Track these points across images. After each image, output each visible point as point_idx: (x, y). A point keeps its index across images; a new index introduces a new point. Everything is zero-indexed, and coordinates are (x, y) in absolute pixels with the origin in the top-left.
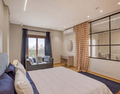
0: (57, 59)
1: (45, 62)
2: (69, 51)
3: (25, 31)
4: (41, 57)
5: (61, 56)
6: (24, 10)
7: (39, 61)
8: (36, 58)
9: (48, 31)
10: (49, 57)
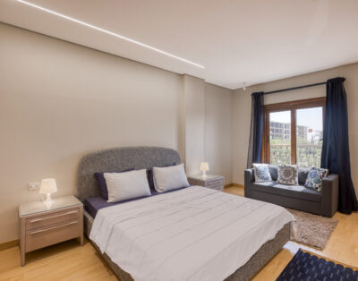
4: (293, 169)
7: (284, 180)
10: (320, 172)
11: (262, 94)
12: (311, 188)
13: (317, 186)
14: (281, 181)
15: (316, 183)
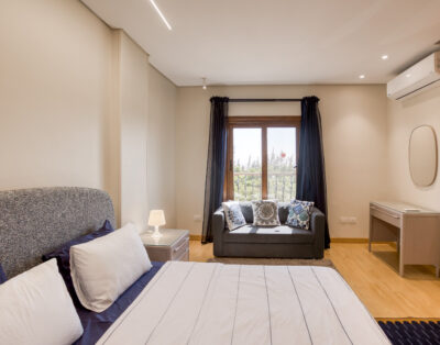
0: (353, 218)
1: (290, 226)
2: (416, 184)
3: (219, 104)
4: (273, 204)
5: (373, 208)
6: (170, 28)
7: (263, 221)
8: (254, 207)
9: (309, 94)
10: (306, 205)
11: (226, 100)
12: (298, 227)
13: (305, 223)
14: (259, 223)
15: (303, 219)
